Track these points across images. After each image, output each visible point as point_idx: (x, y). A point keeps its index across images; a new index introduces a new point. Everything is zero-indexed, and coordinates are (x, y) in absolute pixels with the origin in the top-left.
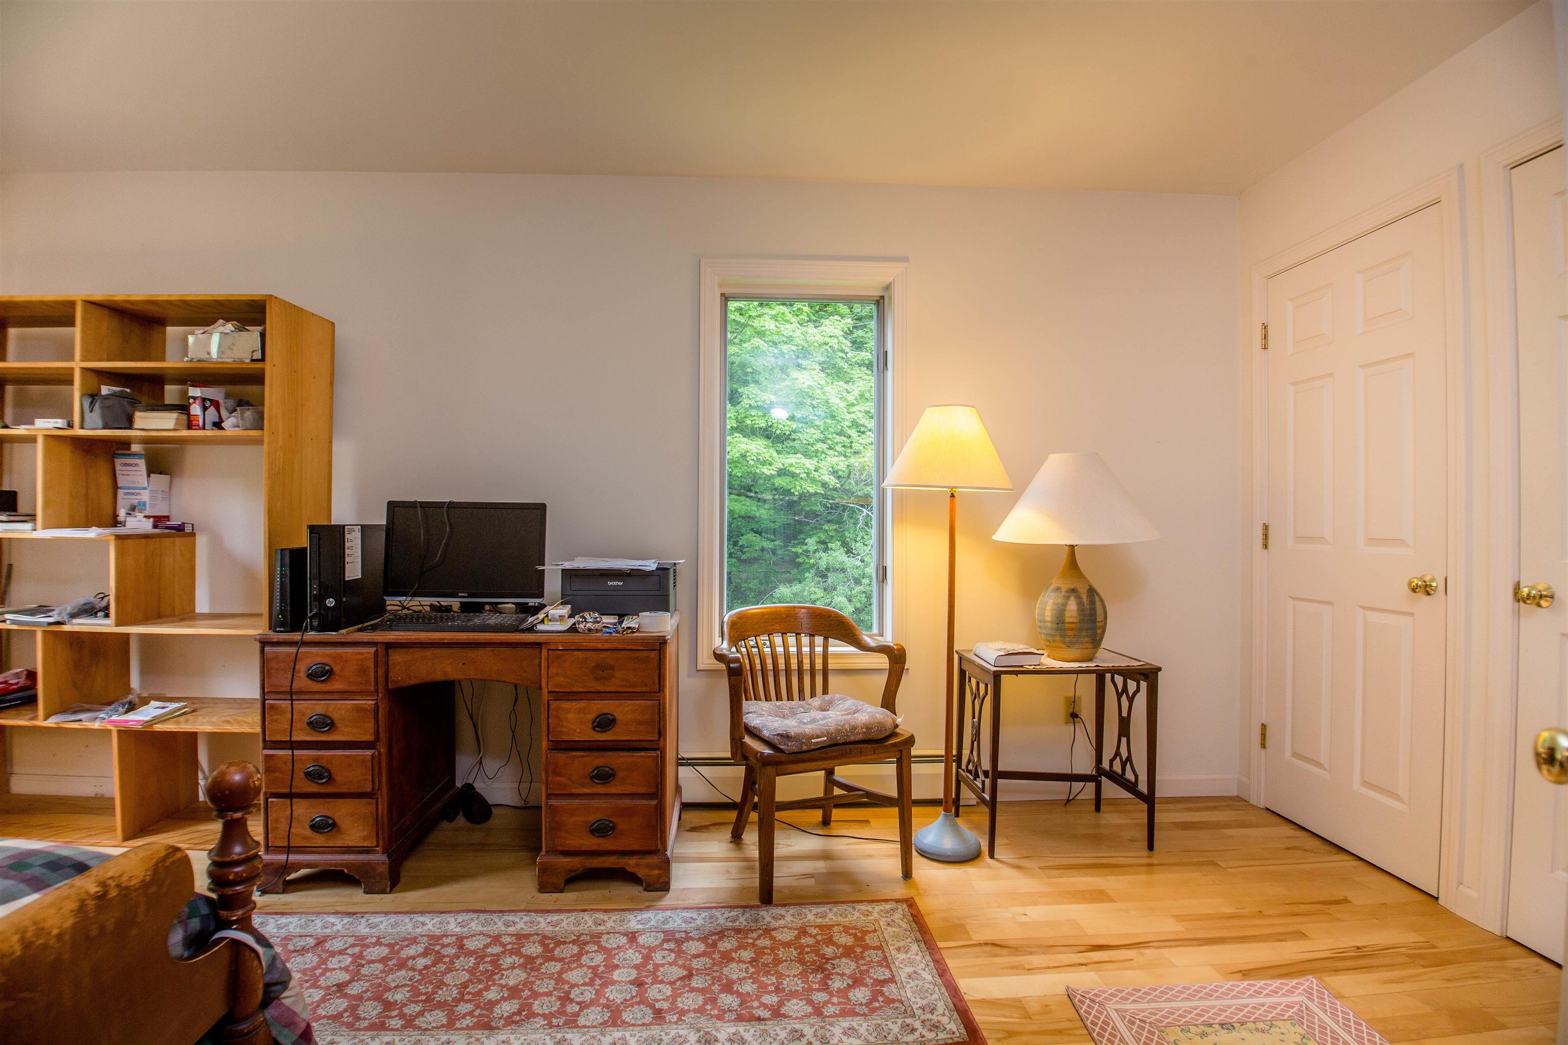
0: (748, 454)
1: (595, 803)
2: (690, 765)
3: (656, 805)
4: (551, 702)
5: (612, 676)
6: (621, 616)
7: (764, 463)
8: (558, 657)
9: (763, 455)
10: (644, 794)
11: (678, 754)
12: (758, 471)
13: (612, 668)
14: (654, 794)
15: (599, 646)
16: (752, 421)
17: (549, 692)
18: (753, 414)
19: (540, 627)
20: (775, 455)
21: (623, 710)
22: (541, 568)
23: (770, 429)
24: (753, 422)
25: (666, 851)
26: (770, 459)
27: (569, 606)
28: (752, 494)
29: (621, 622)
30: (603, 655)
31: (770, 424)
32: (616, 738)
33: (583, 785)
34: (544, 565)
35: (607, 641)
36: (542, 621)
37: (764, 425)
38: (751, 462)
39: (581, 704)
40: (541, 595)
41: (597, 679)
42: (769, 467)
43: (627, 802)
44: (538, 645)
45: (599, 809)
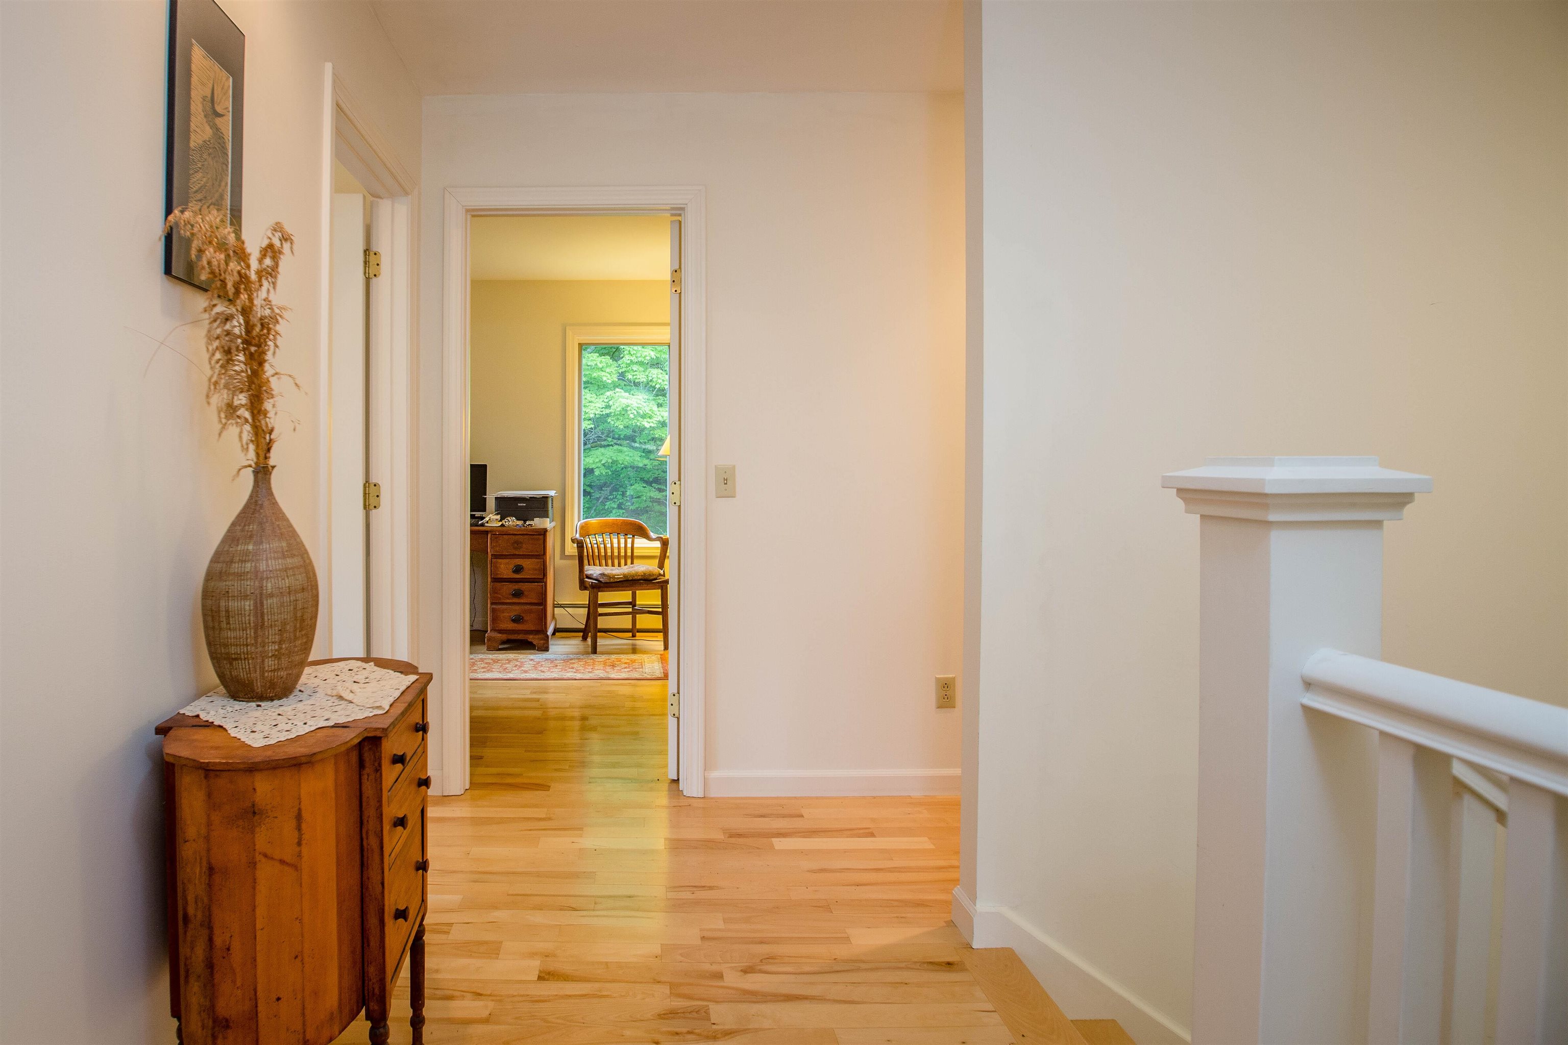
0: (629, 409)
1: (514, 607)
2: (562, 607)
3: (542, 609)
4: (493, 560)
5: (521, 547)
6: (525, 521)
7: (643, 416)
8: (496, 538)
9: (643, 409)
10: (537, 603)
11: (554, 600)
12: (638, 424)
13: (521, 543)
14: (541, 603)
15: (516, 533)
16: (633, 375)
17: (492, 555)
18: (635, 369)
19: (486, 525)
20: (655, 408)
21: (526, 563)
22: (485, 497)
23: (650, 383)
24: (635, 377)
25: (547, 632)
26: (650, 412)
27: (500, 516)
28: (637, 445)
29: (525, 523)
30: (517, 537)
31: (650, 378)
32: (524, 577)
33: (508, 599)
34: (486, 495)
35: (519, 530)
36: (487, 522)
37: (645, 380)
38: (632, 416)
39: (507, 561)
40: (484, 510)
41: (515, 548)
42: (649, 420)
43: (528, 607)
44: (487, 532)
45: (515, 610)
